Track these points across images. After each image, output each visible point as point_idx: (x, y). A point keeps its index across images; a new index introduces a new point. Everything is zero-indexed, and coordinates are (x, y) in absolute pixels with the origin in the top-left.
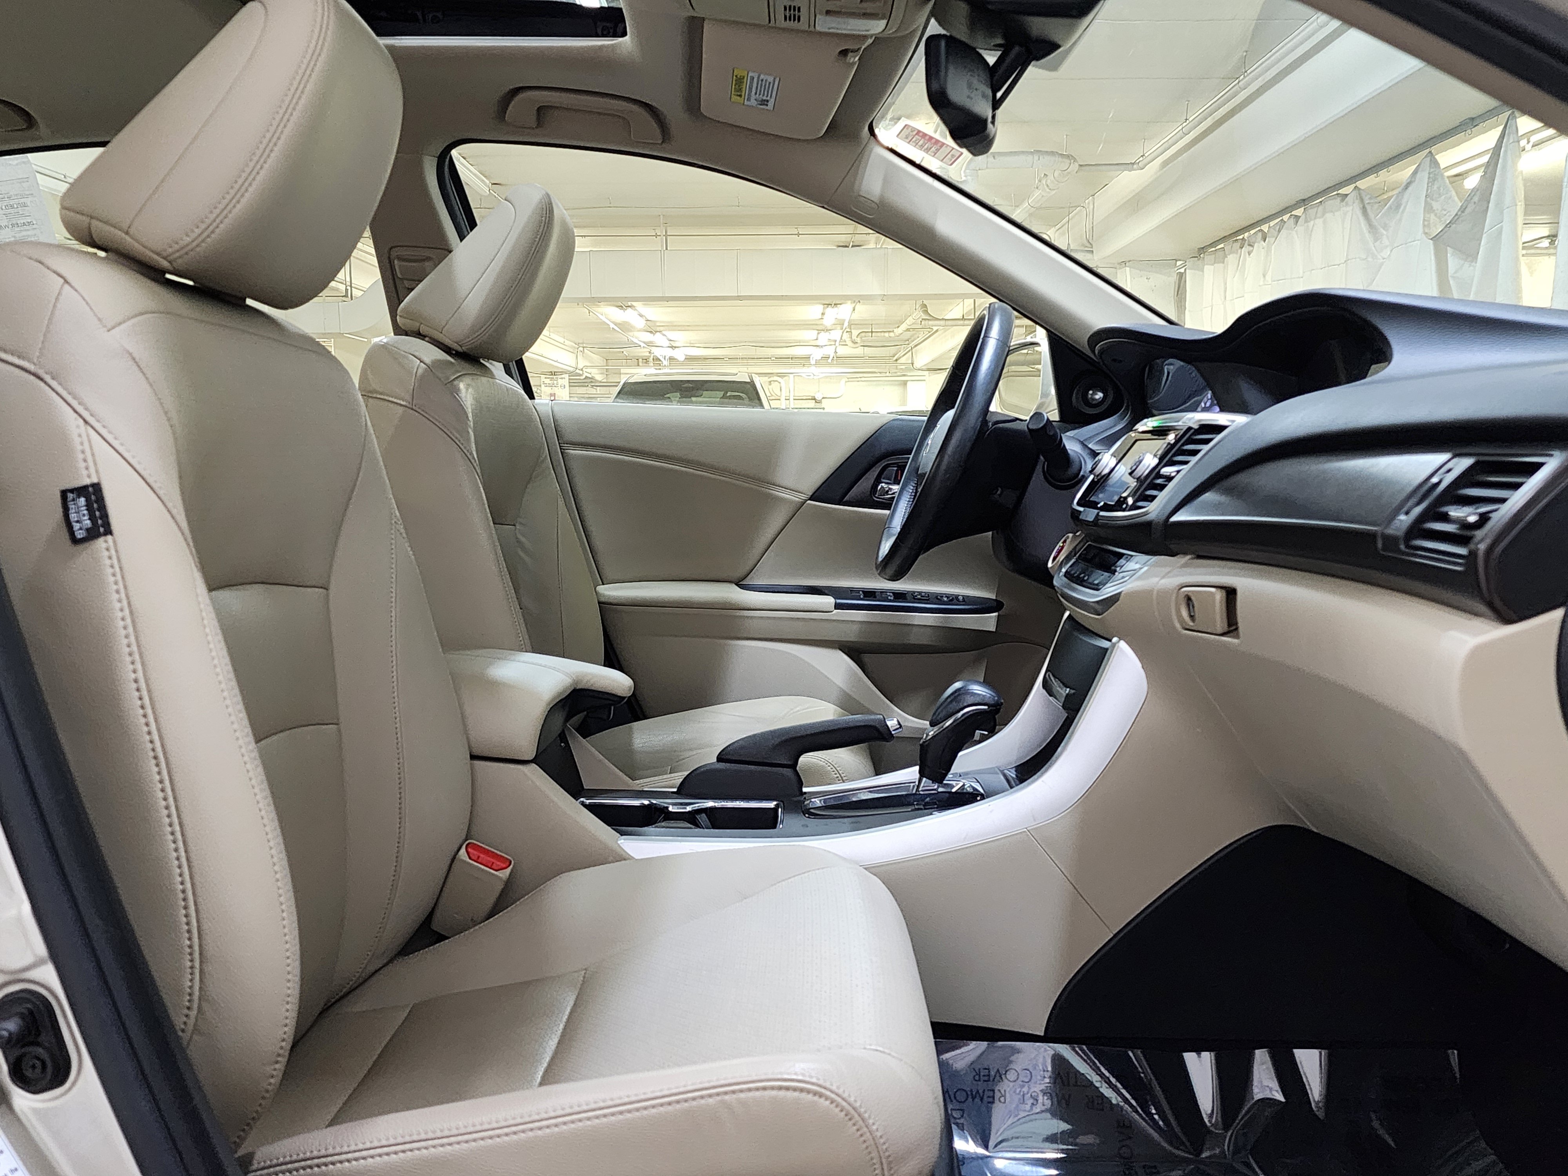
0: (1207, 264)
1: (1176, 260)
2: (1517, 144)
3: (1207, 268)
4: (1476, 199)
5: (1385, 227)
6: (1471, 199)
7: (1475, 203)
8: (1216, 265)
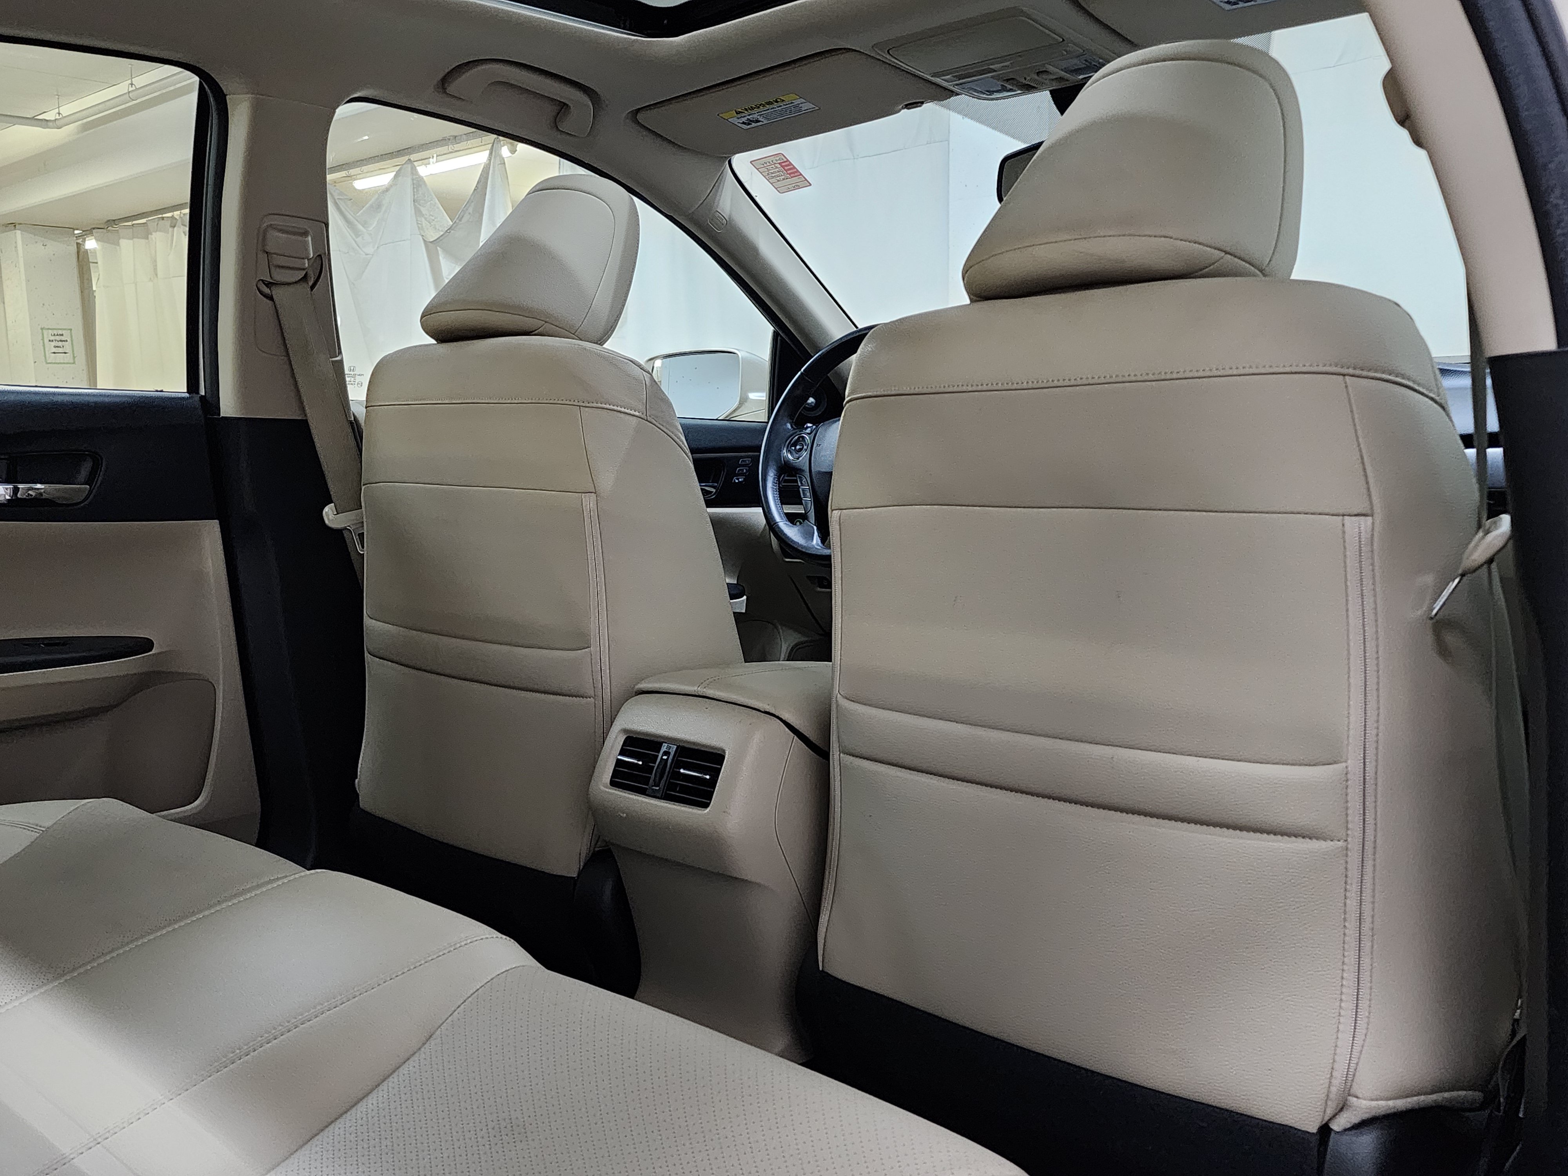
0: (123, 238)
1: (74, 229)
2: (503, 165)
3: (124, 242)
4: (470, 210)
5: (365, 224)
6: (467, 209)
7: (469, 213)
8: (134, 239)
